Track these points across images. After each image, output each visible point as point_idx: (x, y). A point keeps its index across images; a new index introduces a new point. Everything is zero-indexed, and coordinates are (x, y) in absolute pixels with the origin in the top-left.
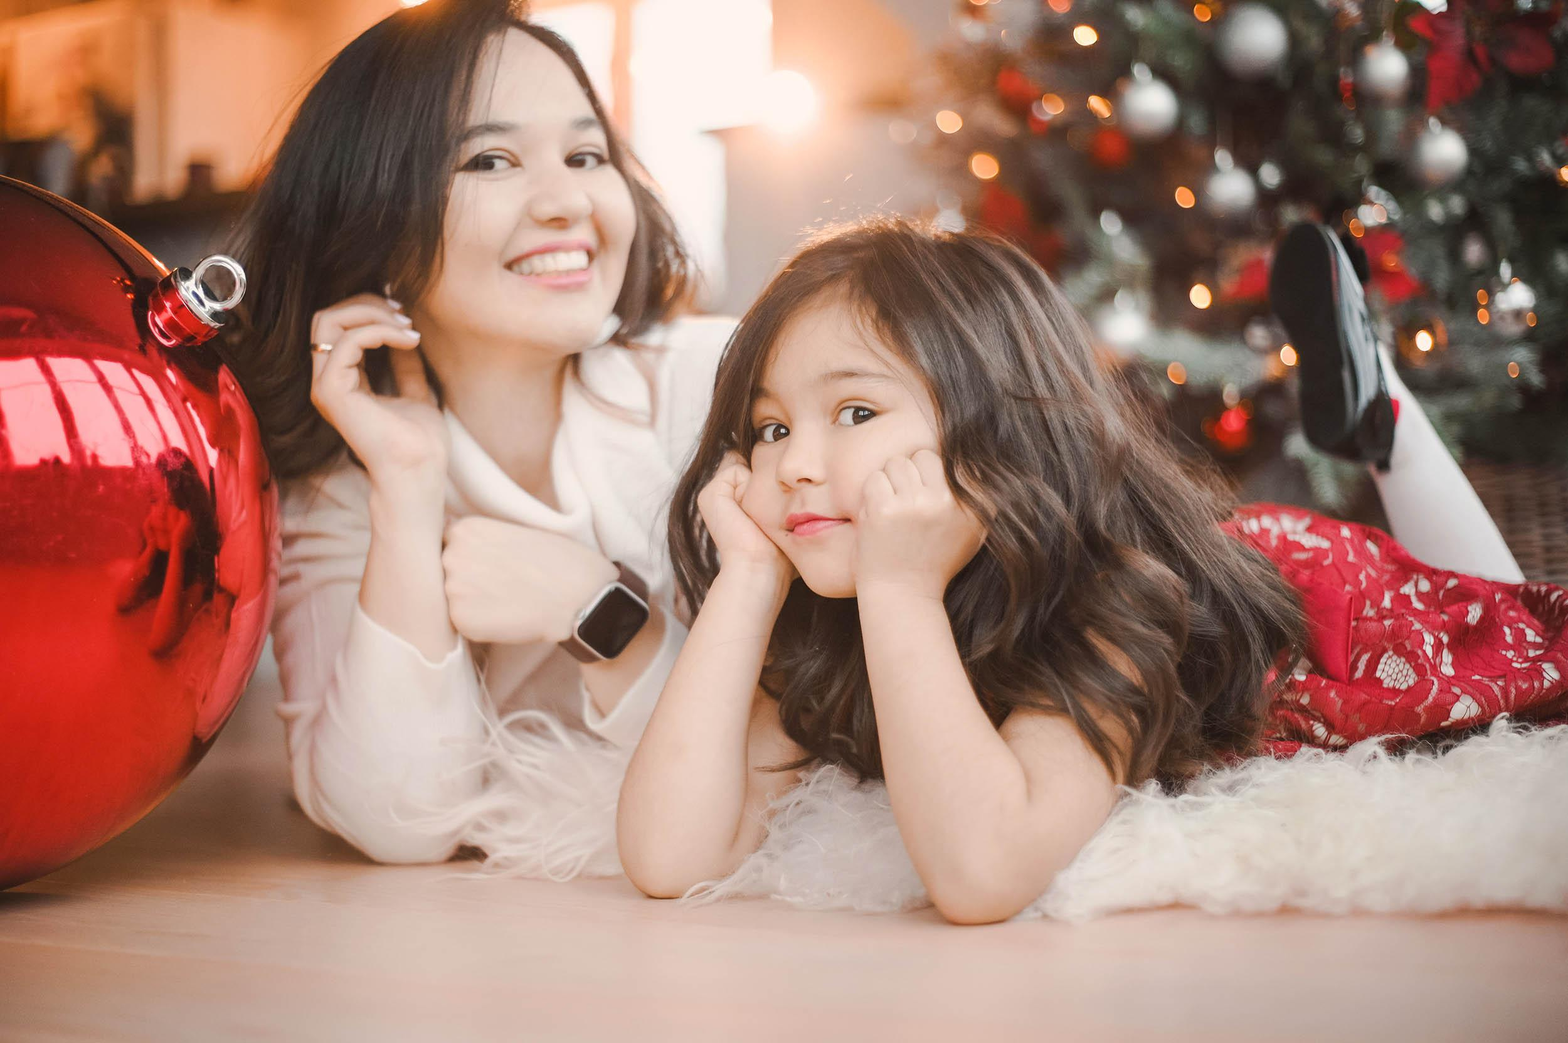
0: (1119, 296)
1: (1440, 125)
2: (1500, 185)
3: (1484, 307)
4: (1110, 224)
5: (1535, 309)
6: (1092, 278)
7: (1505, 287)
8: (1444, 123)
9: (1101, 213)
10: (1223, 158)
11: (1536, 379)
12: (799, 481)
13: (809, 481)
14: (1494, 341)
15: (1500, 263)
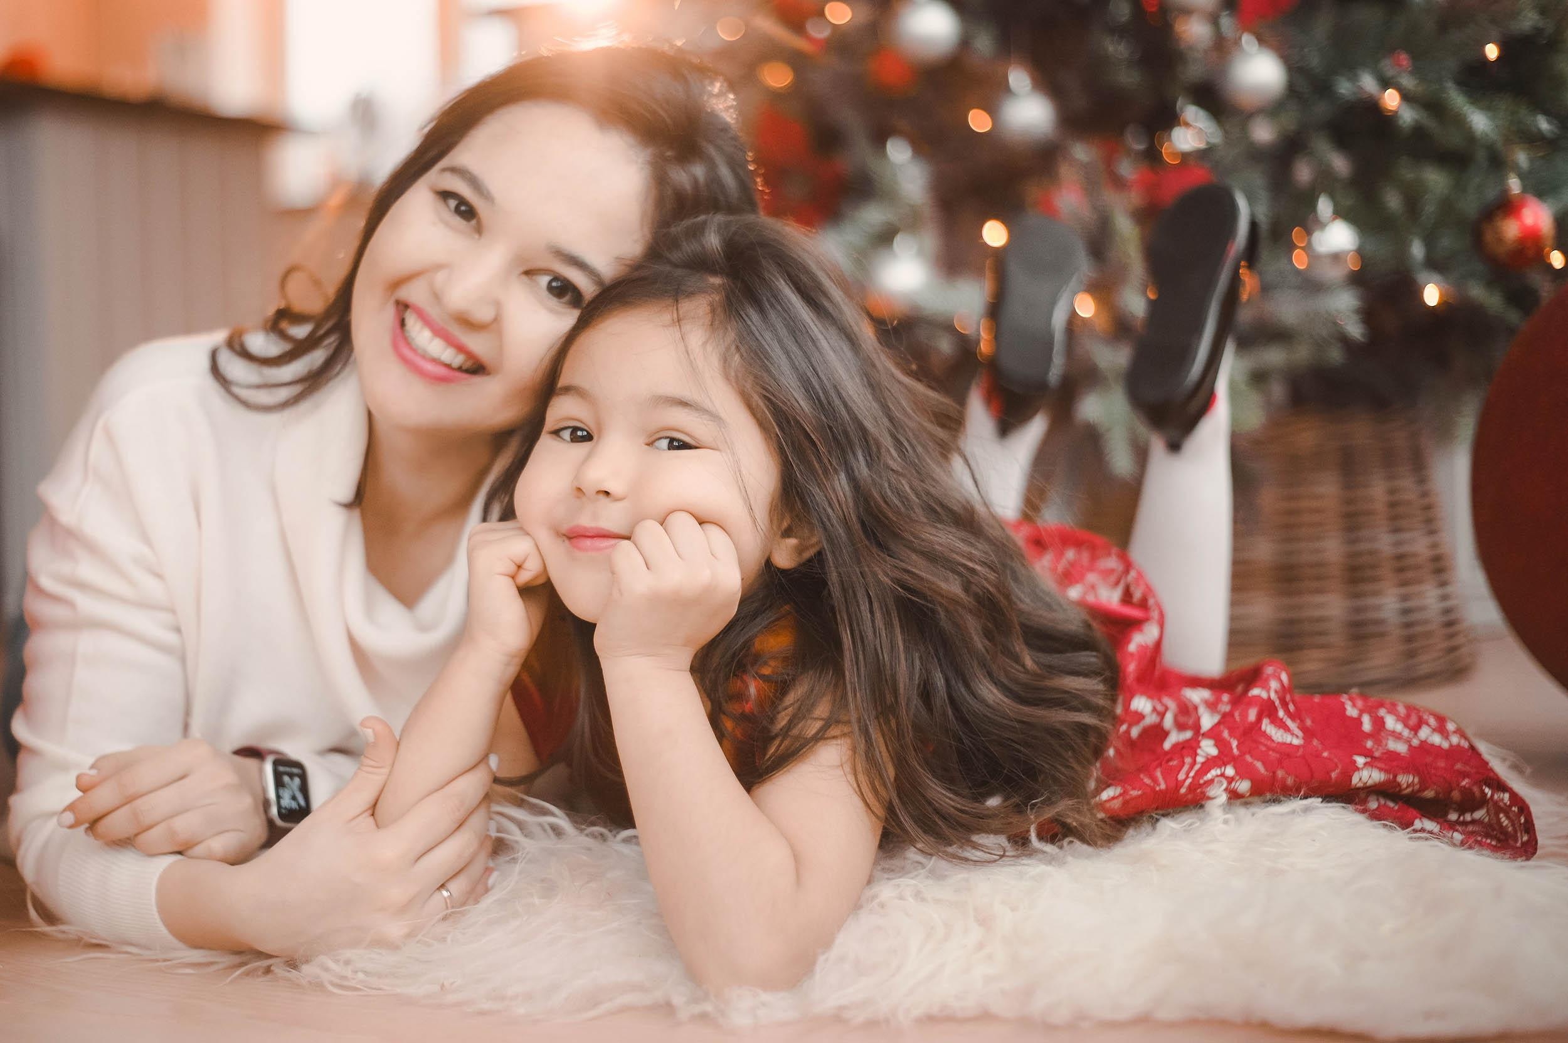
0: (899, 240)
1: (1256, 43)
2: (1321, 109)
3: (1302, 248)
4: (898, 152)
5: (1360, 252)
6: (873, 215)
7: (1322, 226)
8: (1261, 40)
9: (886, 141)
10: (1019, 78)
11: (1355, 330)
12: (599, 492)
13: (607, 493)
14: (1311, 285)
15: (1318, 197)
